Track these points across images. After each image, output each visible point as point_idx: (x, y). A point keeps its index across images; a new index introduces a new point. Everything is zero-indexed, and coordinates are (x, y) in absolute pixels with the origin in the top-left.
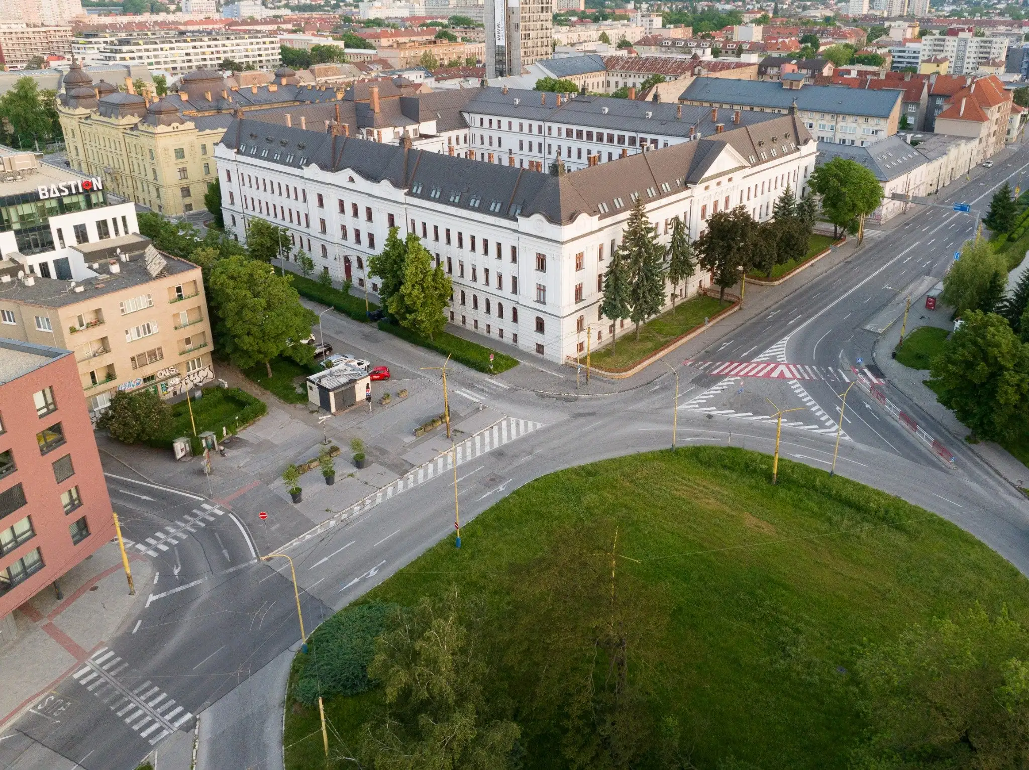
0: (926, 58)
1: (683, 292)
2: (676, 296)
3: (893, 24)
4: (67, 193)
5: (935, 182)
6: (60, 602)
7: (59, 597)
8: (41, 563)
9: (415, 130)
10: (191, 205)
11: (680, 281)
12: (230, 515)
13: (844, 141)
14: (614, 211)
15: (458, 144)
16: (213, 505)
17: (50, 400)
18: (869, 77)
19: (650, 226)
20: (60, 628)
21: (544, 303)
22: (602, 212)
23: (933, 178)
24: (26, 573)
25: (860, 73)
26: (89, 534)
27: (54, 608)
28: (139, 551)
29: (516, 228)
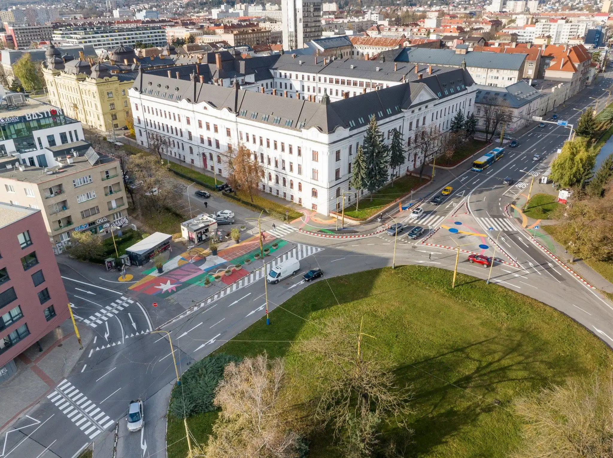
0: (537, 36)
1: (398, 173)
2: (394, 176)
3: (518, 16)
4: (42, 116)
5: (545, 108)
6: (42, 353)
7: (41, 350)
8: (28, 332)
9: (243, 80)
10: (117, 124)
11: (397, 167)
12: (137, 303)
13: (491, 84)
14: (358, 125)
15: (267, 88)
16: (128, 297)
17: (28, 239)
18: (506, 47)
19: (380, 134)
20: (41, 368)
21: (317, 180)
22: (352, 126)
23: (544, 105)
24: (20, 337)
25: (500, 44)
26: (55, 315)
27: (38, 356)
28: (86, 323)
29: (301, 136)
